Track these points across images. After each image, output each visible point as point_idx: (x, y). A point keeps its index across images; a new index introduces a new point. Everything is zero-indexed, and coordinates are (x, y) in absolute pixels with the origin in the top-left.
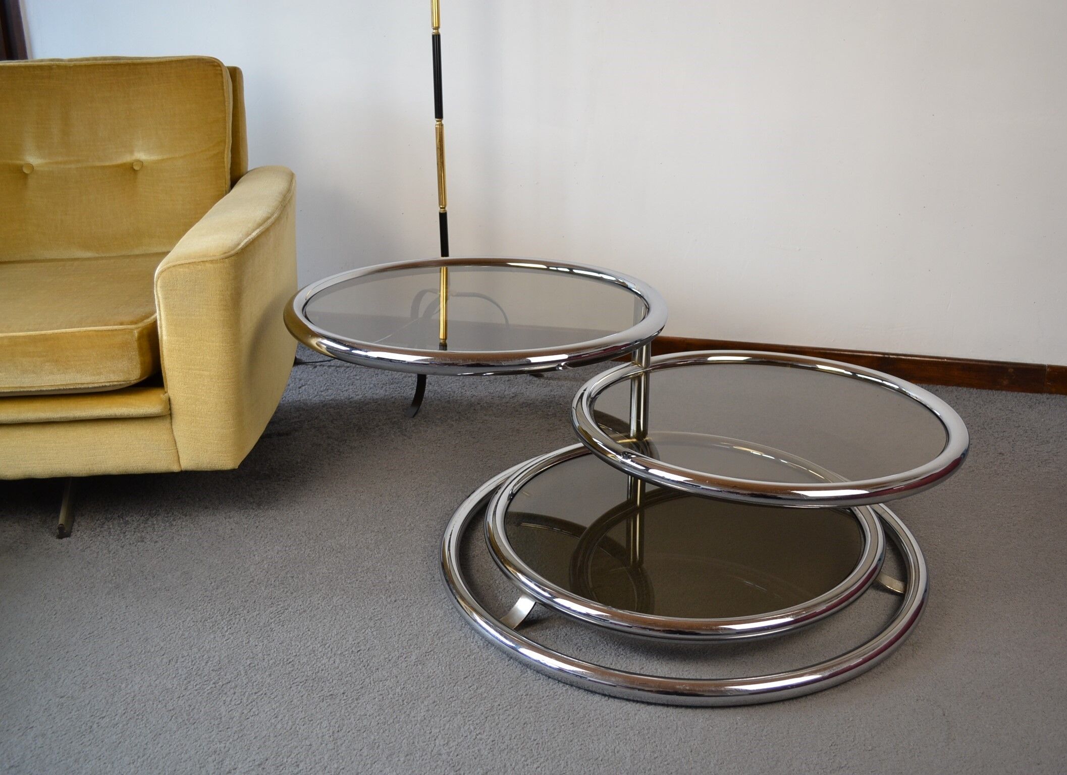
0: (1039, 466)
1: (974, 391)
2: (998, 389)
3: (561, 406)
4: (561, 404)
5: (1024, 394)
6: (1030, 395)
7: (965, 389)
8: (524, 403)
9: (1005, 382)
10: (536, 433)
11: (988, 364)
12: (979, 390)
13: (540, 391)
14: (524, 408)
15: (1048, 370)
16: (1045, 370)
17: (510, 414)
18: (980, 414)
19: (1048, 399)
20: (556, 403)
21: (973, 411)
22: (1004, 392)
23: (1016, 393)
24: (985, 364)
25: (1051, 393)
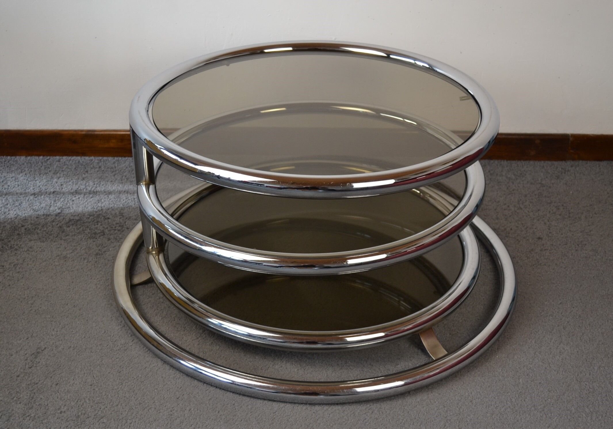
0: (576, 250)
1: (505, 163)
2: (526, 160)
3: (110, 220)
4: (109, 218)
5: (549, 163)
6: (556, 163)
7: (496, 162)
8: (71, 220)
9: (533, 153)
10: (84, 259)
11: (517, 137)
12: (509, 161)
13: (86, 203)
14: (71, 227)
15: (571, 139)
16: (569, 139)
17: (56, 237)
18: (513, 190)
19: (572, 166)
20: (104, 217)
21: (508, 188)
22: (532, 162)
23: (543, 162)
24: (514, 137)
25: (573, 159)
